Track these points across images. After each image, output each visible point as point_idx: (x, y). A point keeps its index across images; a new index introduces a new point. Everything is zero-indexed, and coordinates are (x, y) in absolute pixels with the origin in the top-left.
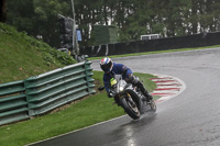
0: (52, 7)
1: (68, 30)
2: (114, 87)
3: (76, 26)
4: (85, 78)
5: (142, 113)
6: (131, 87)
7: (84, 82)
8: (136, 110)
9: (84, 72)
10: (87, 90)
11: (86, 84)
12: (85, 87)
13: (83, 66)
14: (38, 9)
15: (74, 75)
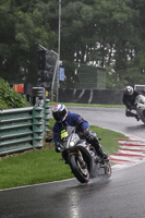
0: (38, 35)
1: (49, 66)
2: (64, 141)
3: (59, 62)
4: (31, 128)
5: (92, 177)
6: (84, 144)
7: (29, 132)
8: (86, 172)
9: (32, 120)
10: (31, 142)
11: (32, 135)
12: (29, 138)
13: (30, 112)
14: (20, 36)
15: (16, 122)
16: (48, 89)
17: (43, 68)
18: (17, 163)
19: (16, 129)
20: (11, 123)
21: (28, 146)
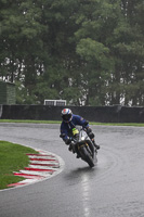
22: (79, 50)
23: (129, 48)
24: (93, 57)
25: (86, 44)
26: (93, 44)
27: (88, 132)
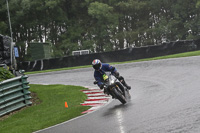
1: (6, 47)
2: (107, 81)
3: (13, 44)
4: (22, 91)
6: (118, 81)
7: (21, 94)
9: (22, 86)
10: (24, 102)
11: (24, 96)
12: (22, 99)
13: (20, 80)
15: (12, 88)
16: (9, 65)
17: (3, 49)
18: (22, 117)
19: (13, 94)
20: (8, 90)
21: (23, 105)
22: (91, 11)
23: (127, 5)
24: (101, 15)
25: (95, 7)
26: (100, 5)
27: (117, 75)
